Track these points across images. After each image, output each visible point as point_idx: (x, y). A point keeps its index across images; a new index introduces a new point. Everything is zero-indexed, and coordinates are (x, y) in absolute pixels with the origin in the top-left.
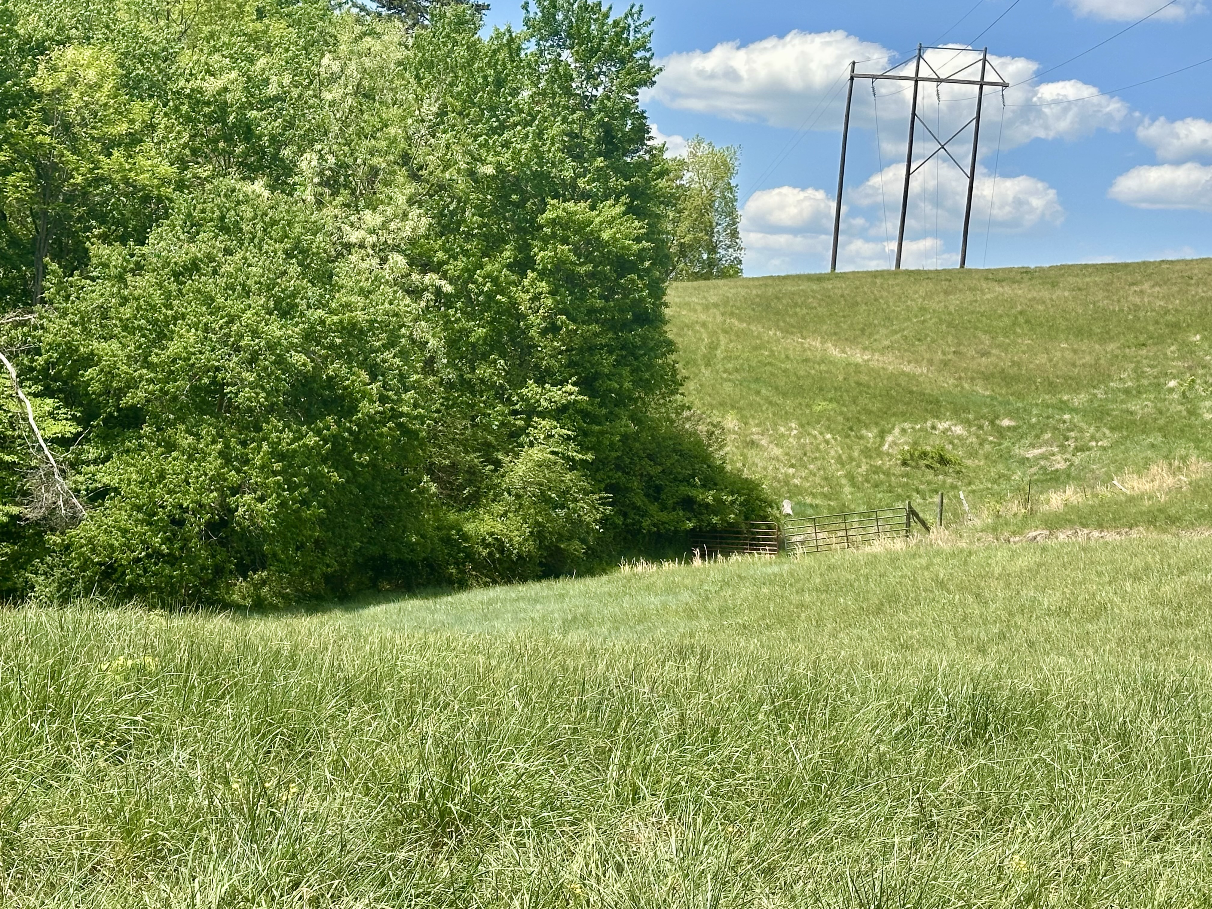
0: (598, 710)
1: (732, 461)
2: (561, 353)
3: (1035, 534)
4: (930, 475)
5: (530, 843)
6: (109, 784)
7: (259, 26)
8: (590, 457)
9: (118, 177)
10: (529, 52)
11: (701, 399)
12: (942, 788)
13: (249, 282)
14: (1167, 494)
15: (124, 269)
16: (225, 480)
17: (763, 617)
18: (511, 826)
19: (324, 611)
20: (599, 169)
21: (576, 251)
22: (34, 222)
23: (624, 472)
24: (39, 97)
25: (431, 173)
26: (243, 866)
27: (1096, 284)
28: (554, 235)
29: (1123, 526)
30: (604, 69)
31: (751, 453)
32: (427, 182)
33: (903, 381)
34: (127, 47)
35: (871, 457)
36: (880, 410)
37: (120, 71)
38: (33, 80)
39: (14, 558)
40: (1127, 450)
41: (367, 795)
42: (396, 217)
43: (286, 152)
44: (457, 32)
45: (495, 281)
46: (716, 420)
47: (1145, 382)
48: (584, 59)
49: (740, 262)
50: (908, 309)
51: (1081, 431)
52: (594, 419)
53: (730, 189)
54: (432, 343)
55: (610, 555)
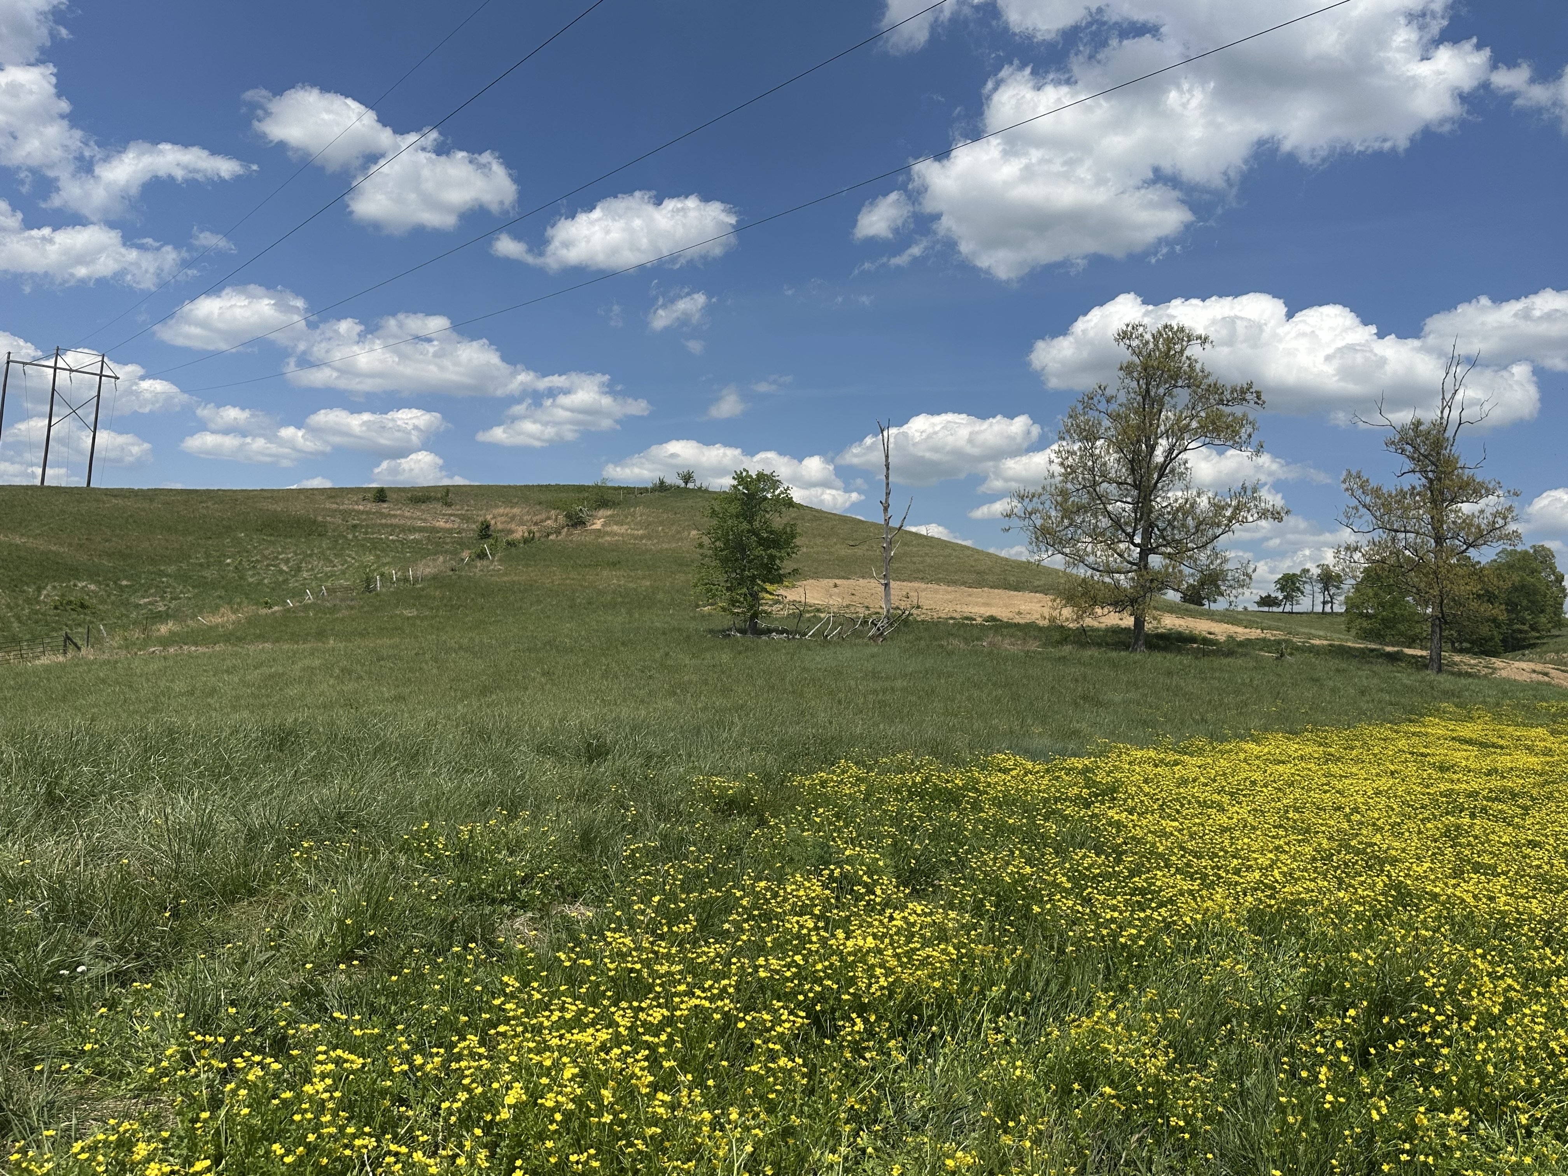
3: (154, 649)
4: (74, 615)
14: (232, 624)
27: (178, 501)
29: (210, 643)
33: (51, 556)
35: (31, 604)
36: (36, 574)
40: (204, 600)
47: (212, 560)
50: (52, 511)
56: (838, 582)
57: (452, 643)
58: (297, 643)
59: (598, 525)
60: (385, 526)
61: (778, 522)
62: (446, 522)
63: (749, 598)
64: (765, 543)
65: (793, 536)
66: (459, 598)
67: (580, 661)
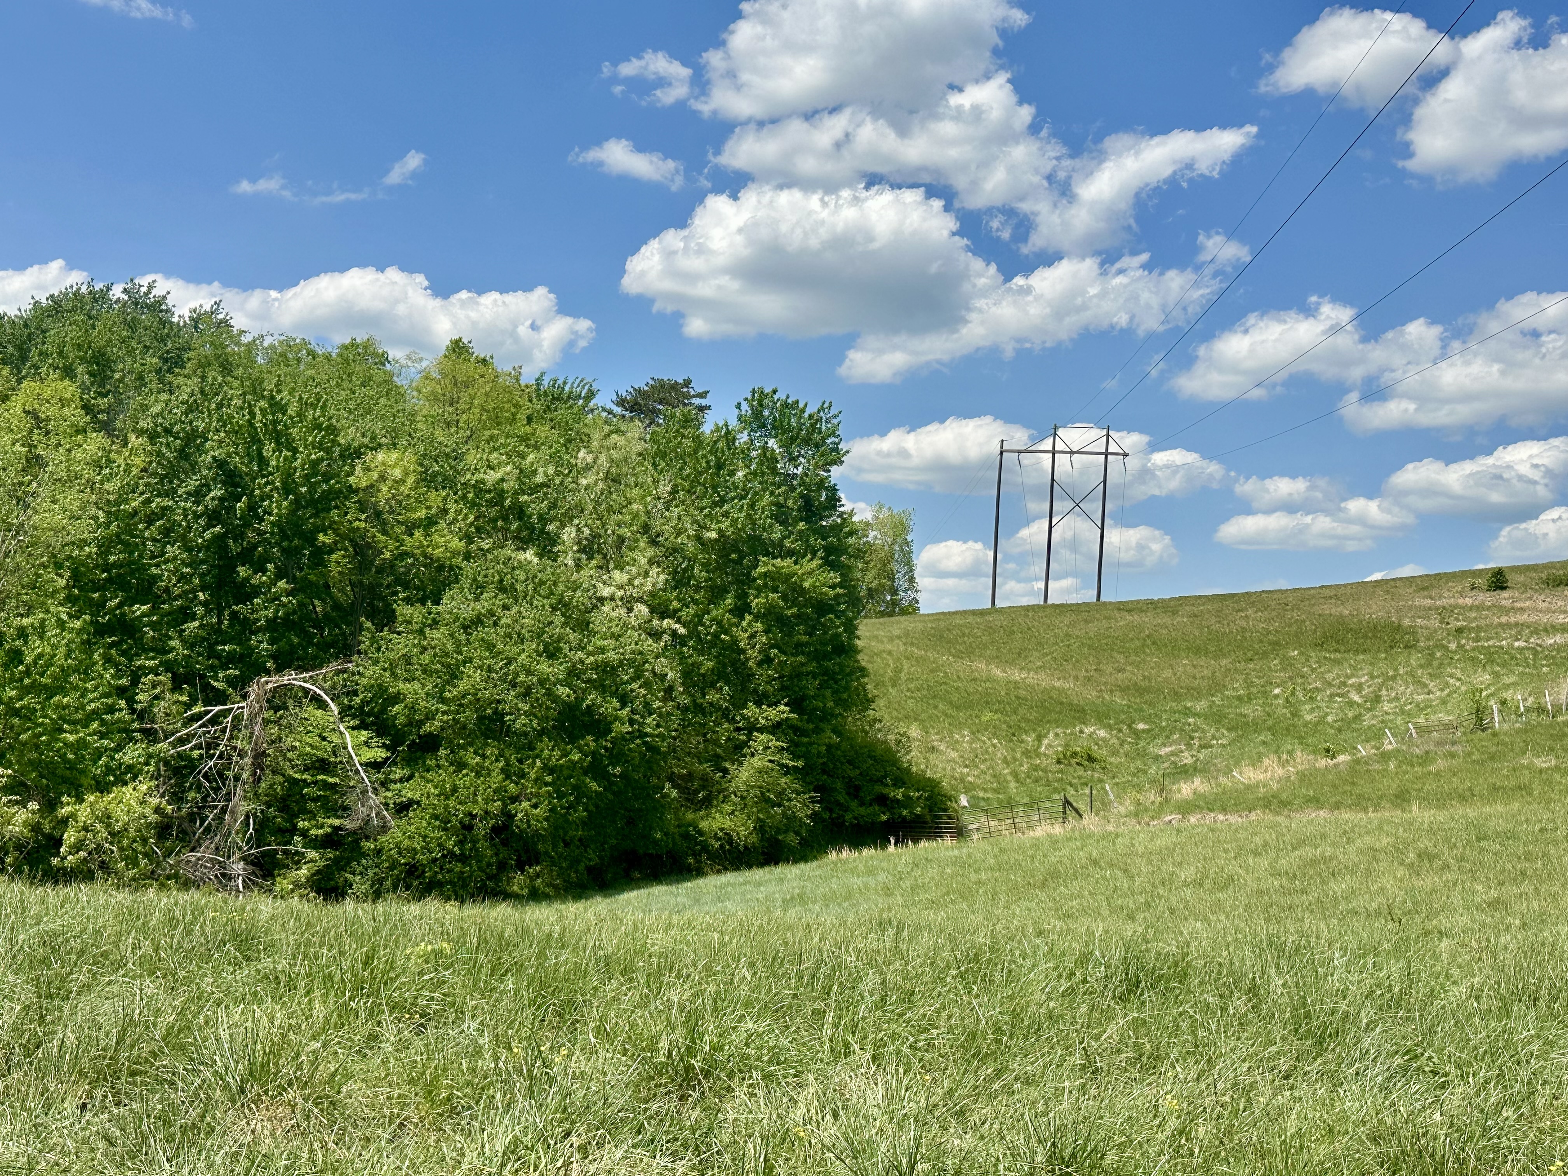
0: (813, 977)
1: (917, 763)
2: (775, 679)
3: (1170, 818)
4: (1080, 772)
5: (760, 1093)
6: (413, 1051)
7: (528, 429)
8: (800, 764)
9: (418, 552)
10: (742, 441)
11: (890, 713)
12: (1103, 1038)
13: (523, 631)
14: (1278, 782)
15: (424, 625)
16: (506, 791)
17: (948, 893)
18: (744, 1079)
19: (587, 899)
20: (801, 531)
21: (784, 598)
22: (352, 590)
23: (829, 775)
24: (356, 491)
25: (666, 539)
26: (523, 1119)
27: (1209, 611)
28: (765, 585)
29: (1244, 810)
30: (803, 452)
31: (932, 757)
32: (664, 546)
33: (1054, 694)
34: (425, 450)
35: (1031, 757)
36: (1036, 718)
37: (420, 469)
38: (352, 480)
39: (336, 861)
40: (1243, 747)
41: (624, 1055)
42: (639, 574)
43: (551, 527)
44: (685, 428)
45: (719, 623)
46: (902, 731)
48: (786, 445)
49: (917, 602)
50: (1056, 636)
51: (1204, 731)
52: (803, 733)
53: (907, 544)
54: (670, 675)
55: (820, 845)
60: (1509, 626)
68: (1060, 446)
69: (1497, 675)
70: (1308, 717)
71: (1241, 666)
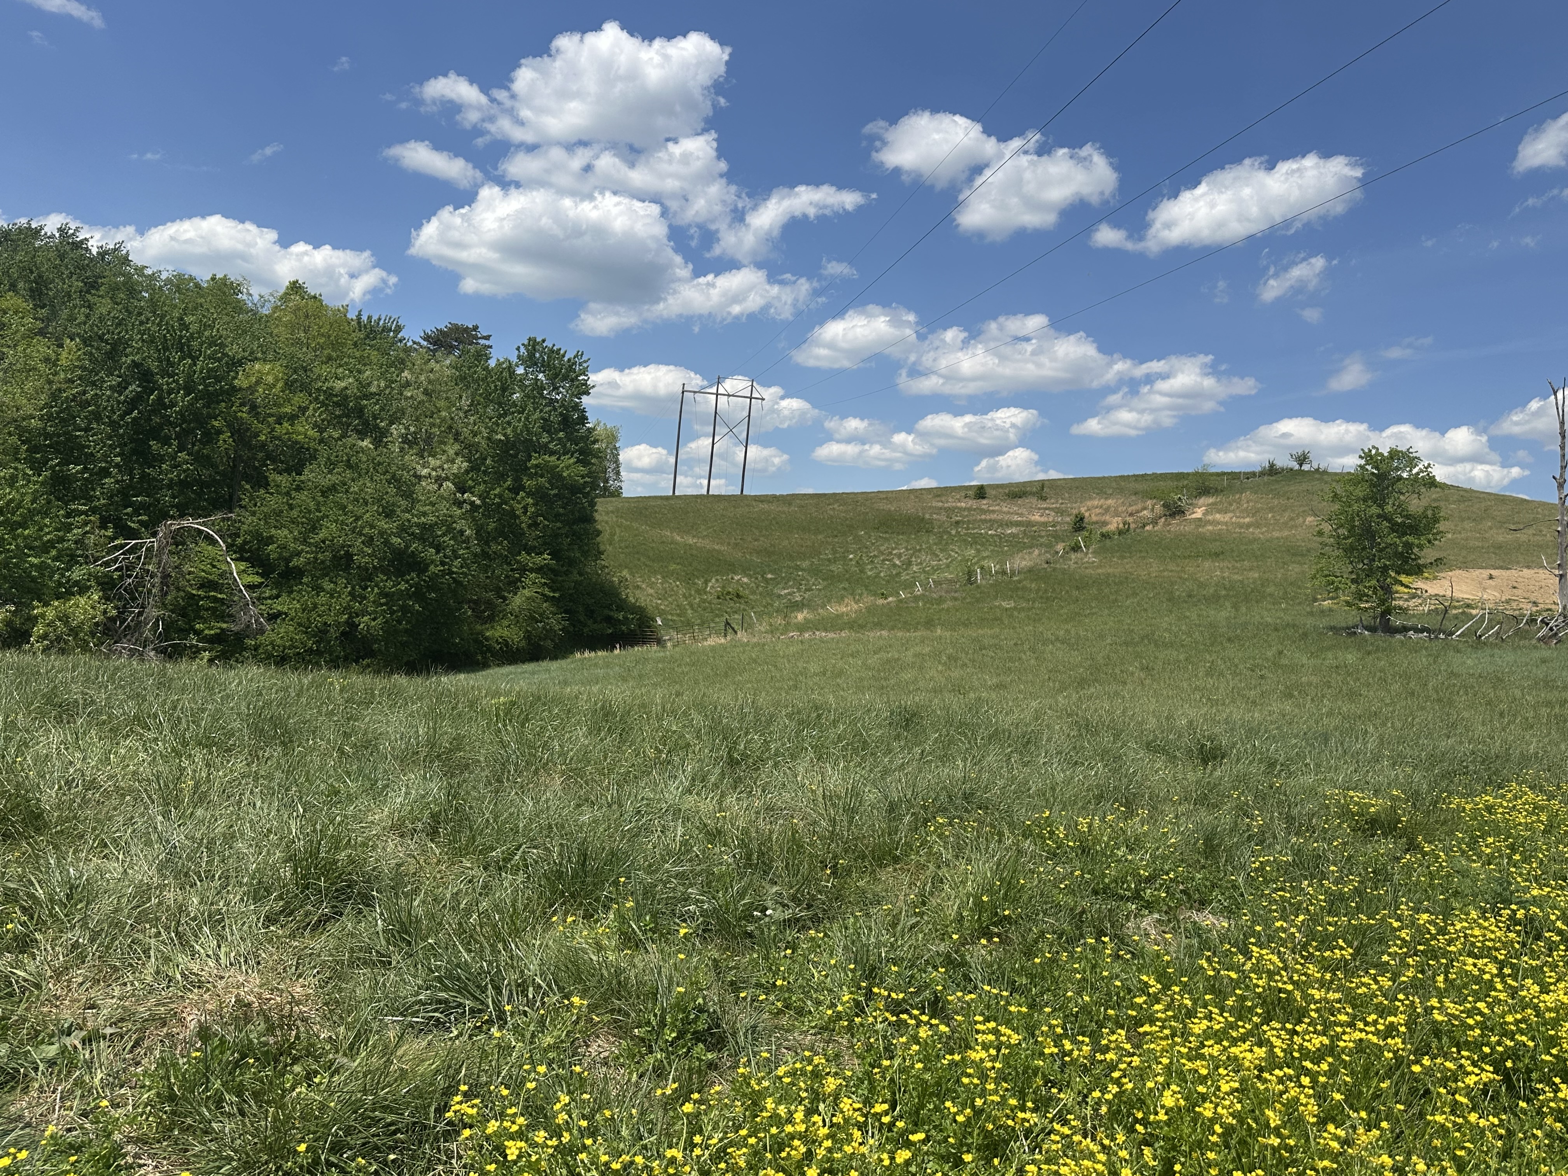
1: (630, 596)
2: (540, 537)
3: (793, 634)
4: (733, 604)
8: (556, 594)
9: (286, 437)
10: (519, 373)
11: (612, 563)
13: (367, 497)
14: (855, 613)
15: (290, 488)
16: (352, 608)
20: (561, 438)
21: (550, 482)
23: (575, 602)
25: (466, 438)
28: (536, 473)
29: (837, 630)
30: (562, 384)
31: (637, 592)
32: (465, 443)
33: (715, 554)
34: (288, 363)
35: (701, 594)
36: (704, 569)
37: (285, 377)
38: (237, 382)
39: (223, 653)
40: (831, 591)
42: (448, 461)
43: (382, 424)
44: (477, 360)
45: (501, 497)
46: (621, 574)
47: (838, 555)
48: (551, 379)
49: (622, 488)
50: (715, 515)
51: (808, 581)
52: (559, 573)
53: (616, 449)
56: (1494, 572)
57: (1048, 635)
58: (909, 631)
59: (1199, 513)
60: (985, 521)
61: (1415, 505)
62: (1041, 516)
63: (1380, 592)
64: (1399, 529)
65: (1436, 520)
66: (1054, 590)
67: (1182, 657)
68: (721, 391)
69: (978, 551)
70: (869, 573)
71: (830, 540)
